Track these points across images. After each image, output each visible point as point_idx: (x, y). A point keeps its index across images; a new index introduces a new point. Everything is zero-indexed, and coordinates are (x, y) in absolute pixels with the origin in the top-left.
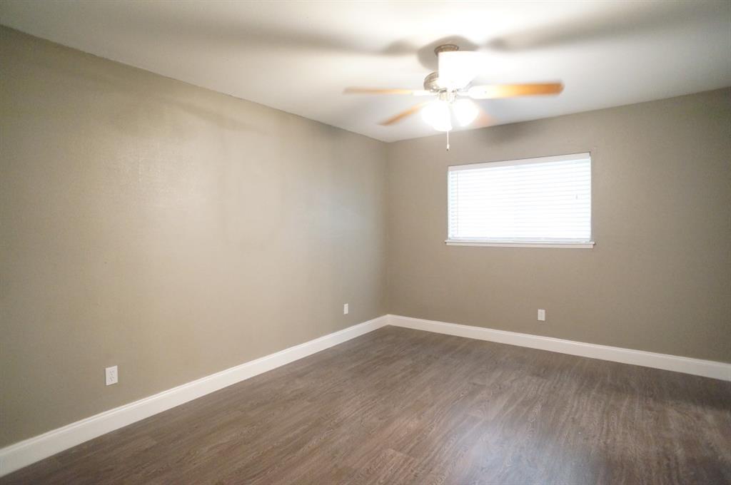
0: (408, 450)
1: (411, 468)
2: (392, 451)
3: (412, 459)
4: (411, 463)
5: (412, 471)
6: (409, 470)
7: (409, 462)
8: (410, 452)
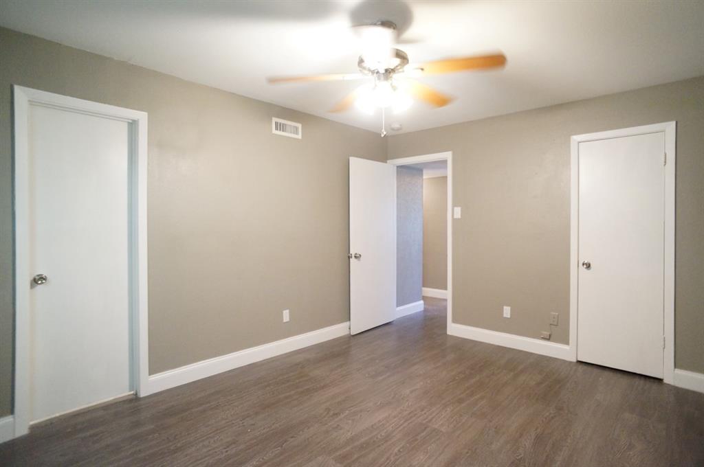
0: (428, 429)
1: (425, 416)
2: (443, 429)
3: (424, 422)
4: (425, 420)
5: (425, 413)
6: (427, 413)
7: (427, 420)
8: (426, 428)
